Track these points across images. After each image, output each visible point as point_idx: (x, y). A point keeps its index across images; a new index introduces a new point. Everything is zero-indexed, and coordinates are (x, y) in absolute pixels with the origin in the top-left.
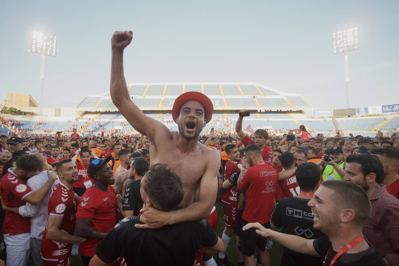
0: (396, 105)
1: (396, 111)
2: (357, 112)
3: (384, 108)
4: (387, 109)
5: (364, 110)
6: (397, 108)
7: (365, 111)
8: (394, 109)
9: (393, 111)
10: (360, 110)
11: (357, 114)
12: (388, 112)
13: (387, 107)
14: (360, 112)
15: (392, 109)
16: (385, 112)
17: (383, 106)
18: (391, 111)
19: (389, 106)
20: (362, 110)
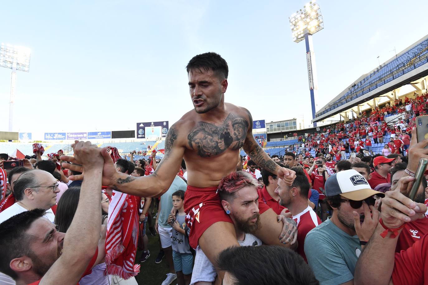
0: (57, 133)
1: (56, 139)
2: (20, 137)
3: (46, 135)
4: (49, 137)
5: (27, 135)
6: (57, 136)
7: (28, 137)
8: (54, 137)
9: (54, 139)
10: (23, 135)
11: (19, 139)
12: (50, 139)
13: (49, 135)
14: (23, 136)
15: (53, 137)
16: (47, 139)
17: (45, 134)
18: (52, 139)
19: (51, 134)
20: (25, 136)
